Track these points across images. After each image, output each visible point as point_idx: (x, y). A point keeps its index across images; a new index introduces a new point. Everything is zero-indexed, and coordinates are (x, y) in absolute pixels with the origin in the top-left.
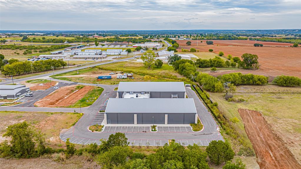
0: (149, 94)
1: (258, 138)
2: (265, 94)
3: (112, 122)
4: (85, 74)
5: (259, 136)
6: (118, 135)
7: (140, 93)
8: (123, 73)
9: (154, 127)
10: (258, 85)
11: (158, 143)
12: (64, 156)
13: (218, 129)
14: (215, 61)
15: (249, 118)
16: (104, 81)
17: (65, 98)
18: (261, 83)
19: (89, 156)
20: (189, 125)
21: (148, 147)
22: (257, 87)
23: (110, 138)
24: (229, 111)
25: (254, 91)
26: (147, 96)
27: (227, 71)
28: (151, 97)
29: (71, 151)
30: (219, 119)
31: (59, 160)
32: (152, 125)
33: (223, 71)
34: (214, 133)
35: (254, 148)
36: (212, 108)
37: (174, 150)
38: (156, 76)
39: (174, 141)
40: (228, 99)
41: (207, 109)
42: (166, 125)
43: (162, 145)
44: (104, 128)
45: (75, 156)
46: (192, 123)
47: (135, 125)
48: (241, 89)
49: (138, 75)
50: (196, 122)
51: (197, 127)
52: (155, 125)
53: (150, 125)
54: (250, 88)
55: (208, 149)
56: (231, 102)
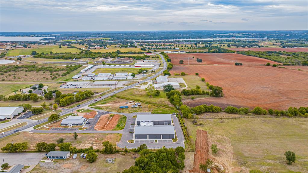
0: (153, 122)
1: (199, 145)
2: (216, 119)
3: (138, 139)
4: (110, 104)
5: (200, 144)
6: (144, 145)
7: (148, 121)
8: (134, 102)
9: (156, 140)
10: (215, 112)
11: (158, 148)
12: (124, 153)
13: (184, 141)
14: (195, 91)
15: (200, 135)
16: (124, 110)
17: (107, 123)
18: (216, 112)
19: (134, 153)
20: (171, 139)
21: (154, 149)
22: (214, 114)
23: (140, 146)
24: (192, 131)
25: (211, 116)
26: (152, 124)
27: (202, 98)
28: (154, 124)
29: (126, 151)
30: (186, 136)
31: (123, 154)
32: (155, 139)
33: (199, 99)
34: (182, 143)
35: (196, 149)
36: (184, 130)
37: (164, 150)
38: (155, 105)
39: (164, 146)
40: (195, 123)
41: (181, 130)
42: (162, 139)
43: (160, 148)
44: (134, 141)
45: (128, 153)
46: (173, 138)
47: (148, 140)
48: (205, 116)
49: (144, 104)
50: (175, 138)
51: (175, 140)
52: (157, 139)
53: (154, 140)
54: (210, 115)
55: (176, 149)
56: (195, 126)
